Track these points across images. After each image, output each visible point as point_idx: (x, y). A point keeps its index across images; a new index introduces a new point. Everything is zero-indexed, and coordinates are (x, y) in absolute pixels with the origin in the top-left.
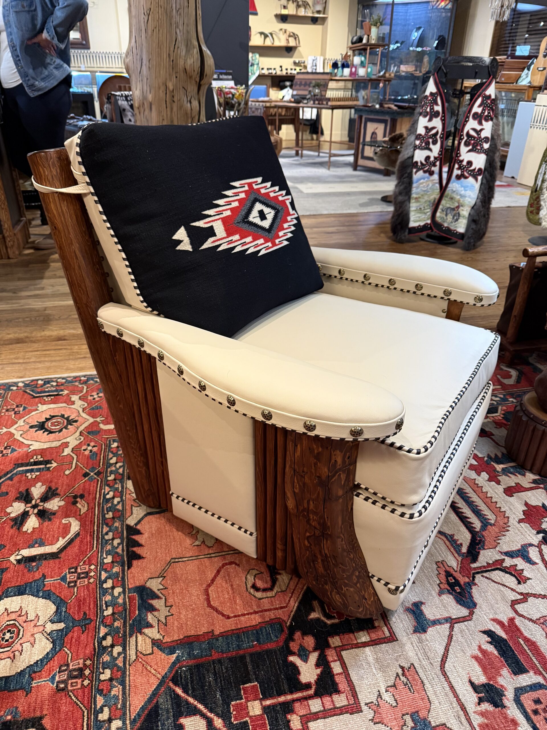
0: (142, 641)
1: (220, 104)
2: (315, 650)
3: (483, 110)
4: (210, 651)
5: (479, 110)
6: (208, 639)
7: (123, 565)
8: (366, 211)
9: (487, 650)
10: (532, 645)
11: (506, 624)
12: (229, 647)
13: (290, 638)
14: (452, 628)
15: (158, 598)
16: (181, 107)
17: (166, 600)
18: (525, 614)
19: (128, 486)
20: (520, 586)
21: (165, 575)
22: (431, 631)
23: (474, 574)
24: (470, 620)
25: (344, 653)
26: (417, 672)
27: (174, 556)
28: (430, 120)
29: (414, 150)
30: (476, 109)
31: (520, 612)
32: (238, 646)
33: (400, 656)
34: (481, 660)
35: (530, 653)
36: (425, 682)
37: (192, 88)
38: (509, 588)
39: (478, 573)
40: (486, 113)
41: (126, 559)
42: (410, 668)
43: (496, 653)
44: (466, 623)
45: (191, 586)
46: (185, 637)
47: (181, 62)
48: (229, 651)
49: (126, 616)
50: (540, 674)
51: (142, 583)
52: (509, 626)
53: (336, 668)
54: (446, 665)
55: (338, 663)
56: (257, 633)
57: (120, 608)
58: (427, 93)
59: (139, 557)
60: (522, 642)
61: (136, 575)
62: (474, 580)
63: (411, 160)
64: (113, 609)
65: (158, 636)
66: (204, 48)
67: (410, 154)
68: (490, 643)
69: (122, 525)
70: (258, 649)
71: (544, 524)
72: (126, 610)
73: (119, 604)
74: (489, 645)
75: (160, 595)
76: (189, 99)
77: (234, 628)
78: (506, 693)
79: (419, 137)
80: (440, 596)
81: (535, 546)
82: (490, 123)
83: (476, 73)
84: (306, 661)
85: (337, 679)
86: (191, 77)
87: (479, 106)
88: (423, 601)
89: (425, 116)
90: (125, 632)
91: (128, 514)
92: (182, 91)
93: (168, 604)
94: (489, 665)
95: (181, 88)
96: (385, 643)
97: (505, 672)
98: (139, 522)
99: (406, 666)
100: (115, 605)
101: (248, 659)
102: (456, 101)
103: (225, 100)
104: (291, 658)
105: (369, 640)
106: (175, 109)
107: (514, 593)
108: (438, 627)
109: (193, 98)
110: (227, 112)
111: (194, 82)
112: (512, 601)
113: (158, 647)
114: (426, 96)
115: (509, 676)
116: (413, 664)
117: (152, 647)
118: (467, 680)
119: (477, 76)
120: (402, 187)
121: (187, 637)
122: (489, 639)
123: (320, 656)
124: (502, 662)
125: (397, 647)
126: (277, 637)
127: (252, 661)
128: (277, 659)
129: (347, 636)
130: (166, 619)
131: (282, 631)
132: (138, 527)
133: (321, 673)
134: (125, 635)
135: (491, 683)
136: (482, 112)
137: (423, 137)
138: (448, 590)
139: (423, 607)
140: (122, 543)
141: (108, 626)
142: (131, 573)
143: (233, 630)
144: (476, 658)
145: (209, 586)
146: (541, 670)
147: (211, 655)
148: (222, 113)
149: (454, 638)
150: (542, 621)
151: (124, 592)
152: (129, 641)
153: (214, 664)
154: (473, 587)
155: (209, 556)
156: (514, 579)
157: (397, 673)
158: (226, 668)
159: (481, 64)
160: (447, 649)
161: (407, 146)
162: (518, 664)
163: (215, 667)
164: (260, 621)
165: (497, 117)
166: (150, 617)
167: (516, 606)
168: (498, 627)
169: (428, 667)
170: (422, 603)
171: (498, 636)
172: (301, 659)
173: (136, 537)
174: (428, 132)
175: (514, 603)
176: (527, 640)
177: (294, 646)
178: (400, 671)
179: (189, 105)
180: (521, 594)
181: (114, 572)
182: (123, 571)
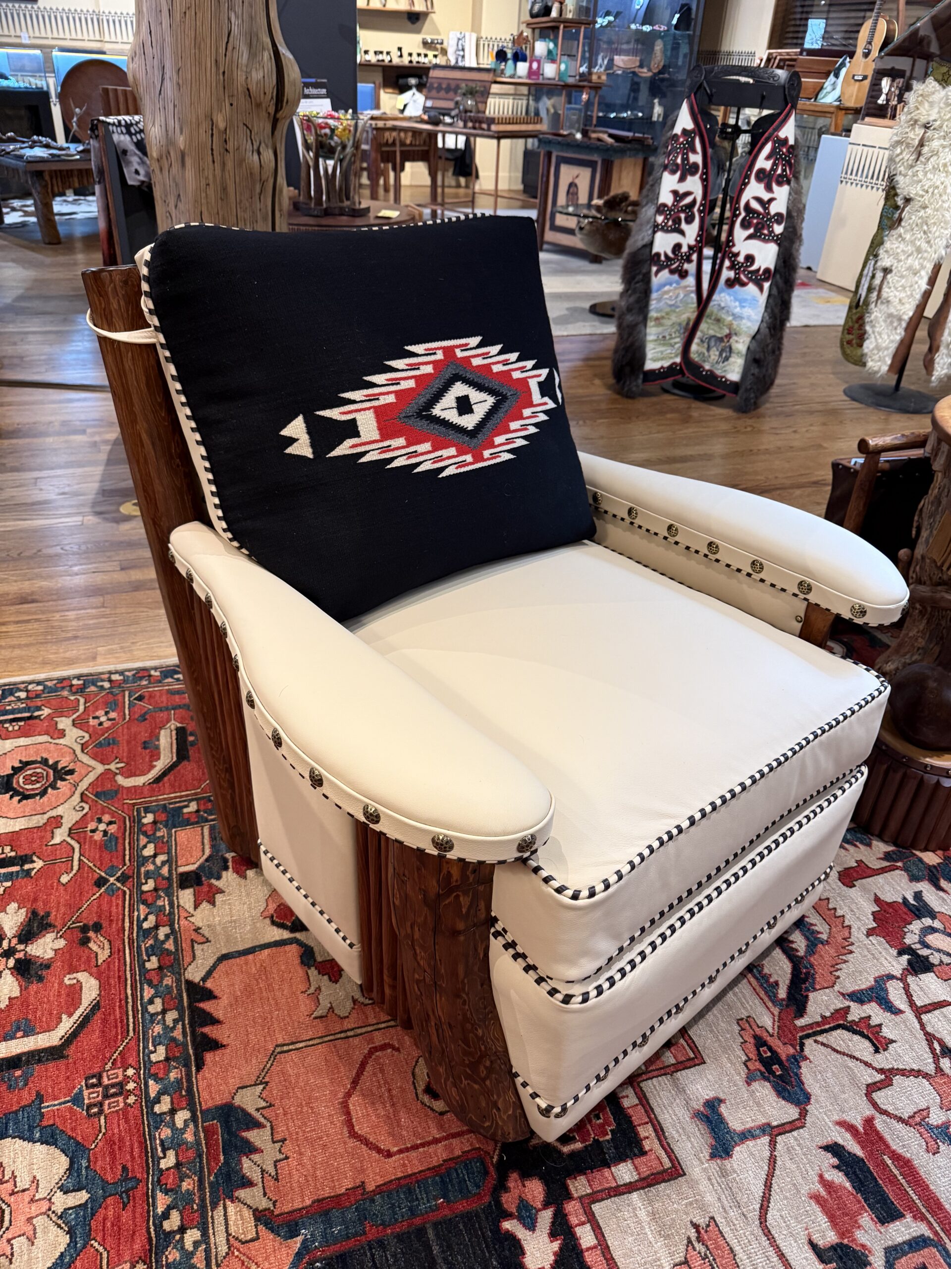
0: (236, 1214)
1: (307, 147)
2: (546, 1206)
3: (774, 164)
4: (362, 1224)
5: (768, 165)
6: (357, 1201)
7: (187, 1066)
8: (565, 333)
9: (833, 1182)
10: (905, 1164)
11: (861, 1129)
12: (395, 1213)
13: (501, 1186)
14: (773, 1144)
15: (259, 1125)
16: (241, 161)
17: (272, 1128)
18: (890, 1109)
19: (182, 903)
20: (877, 1055)
21: (267, 1079)
22: (740, 1152)
23: (802, 1038)
24: (802, 1127)
25: (596, 1208)
26: (721, 1233)
27: (280, 1041)
28: (682, 179)
29: (654, 232)
30: (763, 162)
31: (882, 1106)
32: (411, 1209)
33: (691, 1203)
34: (825, 1201)
35: (903, 1181)
36: (737, 1249)
37: (262, 126)
38: (861, 1061)
39: (808, 1036)
40: (779, 171)
41: (191, 1052)
42: (708, 1226)
43: (848, 1185)
44: (795, 1133)
45: (317, 1098)
46: (313, 1202)
47: (240, 77)
48: (396, 1220)
49: (202, 1168)
50: (923, 1218)
51: (226, 1098)
52: (866, 1133)
53: (586, 1237)
54: (769, 1216)
55: (588, 1227)
56: (442, 1181)
57: (191, 1154)
58: (678, 130)
59: (215, 1045)
60: (889, 1162)
61: (214, 1082)
62: (802, 1050)
63: (648, 250)
64: (177, 1155)
65: (264, 1204)
66: (284, 50)
67: (647, 240)
68: (837, 1167)
69: (178, 981)
70: (446, 1212)
71: (908, 935)
72: (200, 1156)
73: (186, 1143)
74: (835, 1171)
75: (262, 1120)
76: (255, 147)
77: (400, 1175)
78: (871, 1259)
79: (662, 209)
80: (749, 1084)
81: (897, 979)
82: (786, 189)
83: (763, 97)
84: (531, 1226)
85: (589, 1258)
86: (259, 105)
87: (768, 158)
88: (722, 1096)
89: (673, 172)
90: (203, 1199)
91: (187, 959)
92: (242, 131)
93: (278, 1137)
94: (839, 1209)
95: (241, 125)
96: (664, 1181)
97: (866, 1219)
98: (209, 974)
99: (702, 1221)
100: (179, 1145)
101: (431, 1234)
102: (727, 144)
103: (316, 140)
104: (507, 1225)
105: (636, 1178)
106: (230, 165)
107: (870, 1071)
108: (750, 1143)
109: (263, 145)
110: (321, 161)
111: (264, 114)
112: (868, 1086)
113: (266, 1225)
114: (676, 135)
115: (873, 1227)
116: (712, 1218)
117: (256, 1226)
118: (805, 1240)
119: (765, 103)
120: (632, 300)
121: (318, 1201)
122: (835, 1161)
123: (555, 1216)
124: (859, 1202)
125: (685, 1188)
126: (478, 1187)
127: (437, 1235)
128: (481, 1229)
129: (597, 1175)
130: (276, 1166)
131: (486, 1173)
132: (209, 984)
133: (561, 1249)
134: (203, 1206)
135: (846, 1241)
136: (772, 169)
137: (670, 210)
138: (762, 1073)
139: (723, 1109)
140: (181, 1018)
141: (172, 1190)
142: (204, 1078)
143: (399, 1179)
144: (816, 1198)
145: (348, 1095)
146: (924, 1210)
147: (365, 1233)
148: (311, 163)
149: (779, 1163)
150: (918, 1119)
151: (194, 1118)
152: (212, 1217)
153: (370, 1249)
154: (803, 1064)
155: (342, 1035)
156: (867, 1043)
157: (689, 1238)
158: (394, 1256)
159: (771, 81)
160: (768, 1186)
161: (641, 225)
162: (885, 1203)
163: (373, 1255)
164: (445, 1157)
165: (797, 178)
166: (248, 1167)
167: (874, 1095)
168: (848, 1136)
169: (739, 1223)
170: (721, 1101)
171: (849, 1153)
172: (524, 1226)
173: (207, 1006)
174: (679, 202)
175: (871, 1089)
176: (896, 1157)
177: (509, 1201)
178: (693, 1233)
179: (256, 157)
180: (881, 1071)
181: (172, 1079)
182: (189, 1075)
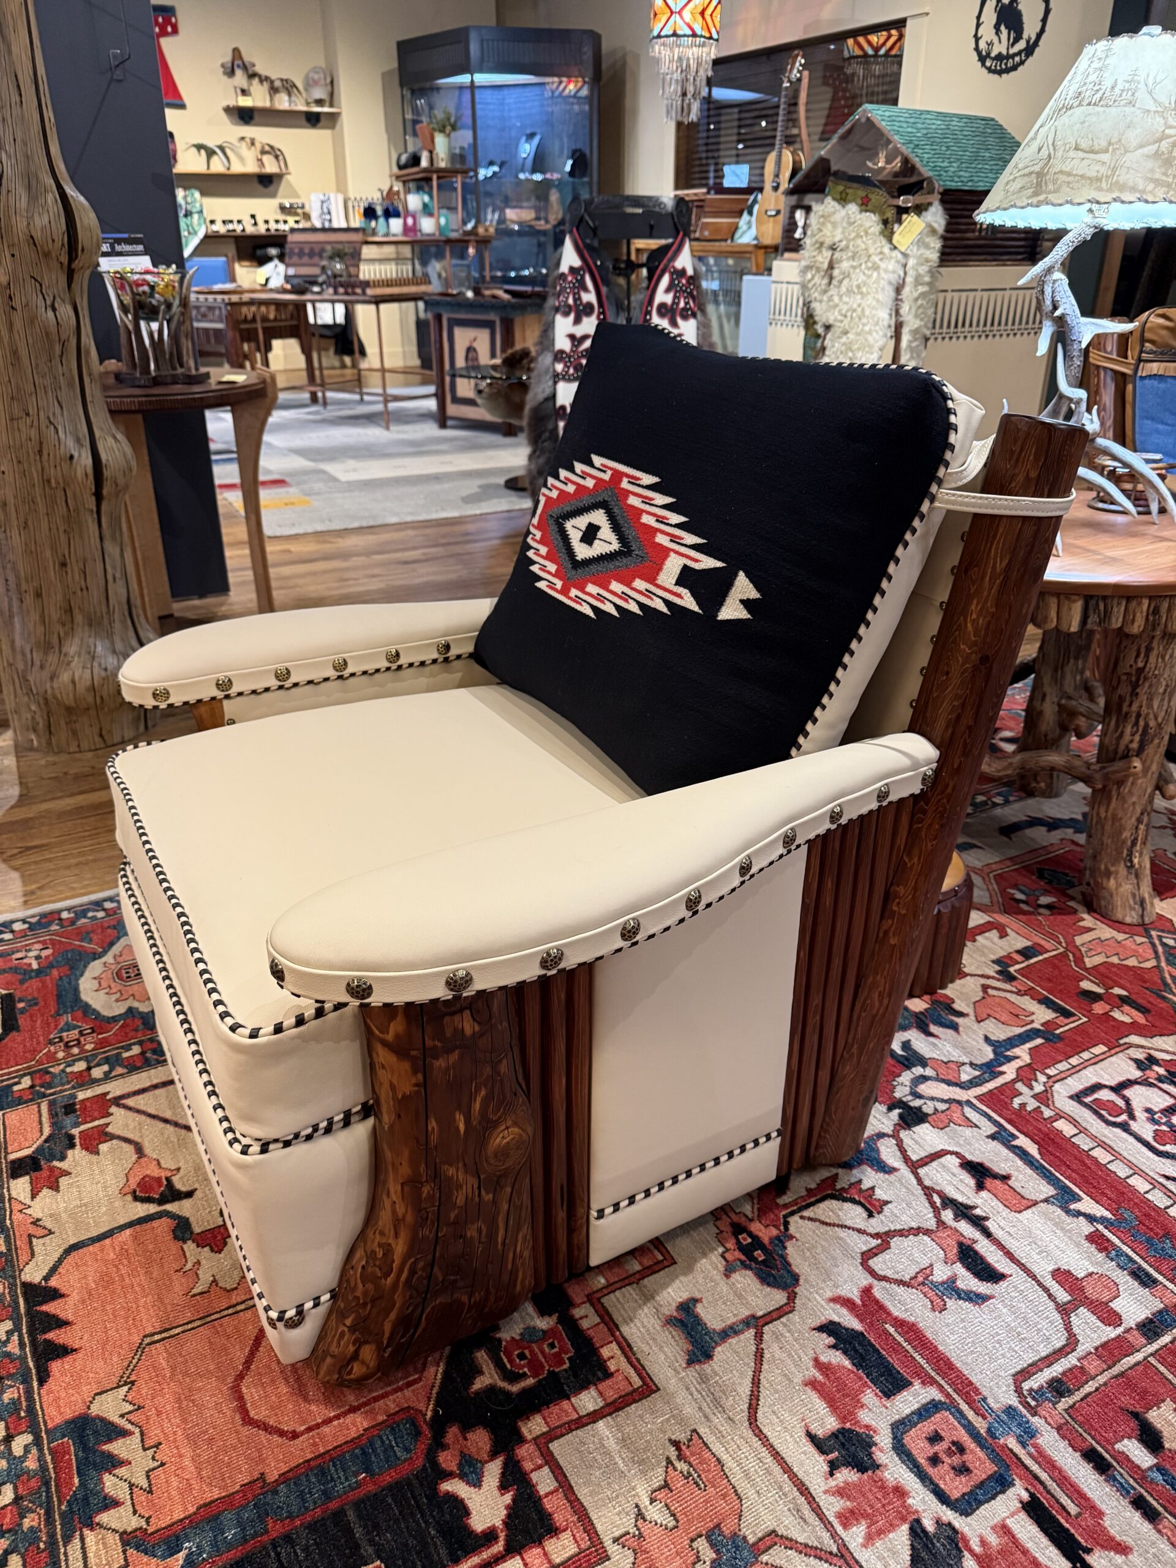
0: (97, 1543)
1: (124, 309)
2: (493, 1455)
3: (675, 297)
4: (262, 1521)
5: (668, 299)
6: (255, 1497)
7: (26, 1380)
8: (478, 512)
9: (830, 1363)
10: (909, 1329)
11: (858, 1301)
12: (304, 1501)
13: (439, 1443)
14: (759, 1337)
15: (124, 1433)
16: (32, 320)
17: (142, 1434)
18: (889, 1273)
19: (14, 1194)
20: (873, 1221)
21: (133, 1378)
22: (721, 1352)
23: (785, 1217)
24: (791, 1312)
25: (555, 1447)
26: (706, 1444)
27: (149, 1330)
28: (577, 321)
29: (555, 383)
30: (662, 296)
31: (881, 1273)
32: (324, 1492)
33: (668, 1420)
34: (823, 1385)
35: (909, 1348)
36: (724, 1457)
37: (55, 279)
38: (854, 1229)
39: (792, 1213)
40: (682, 305)
41: (31, 1364)
42: (690, 1440)
43: (847, 1363)
44: (784, 1320)
45: (199, 1389)
46: (198, 1509)
47: (20, 224)
48: (306, 1509)
49: (49, 1498)
50: (933, 1382)
51: (79, 1409)
52: (864, 1305)
53: (543, 1481)
54: (760, 1414)
55: (546, 1470)
56: (364, 1453)
57: (33, 1483)
58: (564, 268)
59: (64, 1351)
60: (892, 1330)
61: (63, 1394)
62: (787, 1229)
63: (551, 404)
64: (16, 1488)
65: (135, 1523)
66: (71, 191)
67: (548, 392)
68: (834, 1347)
69: (12, 1287)
70: (371, 1488)
71: (898, 1088)
72: (47, 1484)
73: (28, 1472)
74: (832, 1352)
75: (129, 1427)
76: (49, 303)
77: (309, 1456)
78: (877, 1439)
79: (559, 356)
80: (727, 1276)
81: (889, 1136)
82: (692, 323)
83: (652, 227)
84: (477, 1484)
85: (548, 1505)
86: (47, 255)
87: (667, 291)
88: (698, 1295)
89: (566, 314)
90: (52, 1536)
91: (24, 1257)
92: (30, 285)
93: (149, 1443)
94: (839, 1391)
95: (28, 277)
96: (635, 1401)
97: (870, 1397)
98: (53, 1270)
99: (682, 1437)
100: (18, 1477)
101: (351, 1515)
102: (622, 281)
103: (133, 299)
104: (447, 1486)
105: (601, 1404)
106: (18, 324)
107: (864, 1238)
108: (733, 1341)
109: (58, 300)
110: (143, 324)
111: (54, 264)
112: (863, 1254)
113: (137, 1548)
114: (563, 274)
115: (878, 1403)
116: (695, 1431)
117: (124, 1552)
118: (803, 1434)
119: (655, 232)
120: (542, 461)
121: (205, 1505)
122: (831, 1340)
123: (505, 1466)
124: (861, 1378)
125: (660, 1405)
126: (407, 1450)
127: (360, 1517)
128: (414, 1497)
129: (554, 1409)
130: (148, 1477)
131: (417, 1433)
132: (53, 1283)
133: (514, 1500)
134: (52, 1543)
135: (848, 1425)
136: (673, 303)
137: (569, 357)
138: (742, 1262)
139: (699, 1309)
140: (17, 1328)
141: (9, 1531)
142: (50, 1392)
143: (308, 1461)
144: (812, 1384)
145: (241, 1377)
146: (933, 1374)
147: (267, 1532)
148: (131, 327)
149: (767, 1355)
150: (920, 1279)
151: (37, 1442)
152: (66, 1554)
153: (275, 1547)
154: (788, 1244)
155: (230, 1311)
156: (859, 1210)
157: (668, 1458)
158: (306, 1549)
159: (657, 209)
160: (756, 1383)
161: (539, 375)
162: (890, 1374)
163: (278, 1554)
164: (366, 1425)
165: (703, 311)
166: (111, 1484)
167: (871, 1262)
168: (844, 1311)
169: (725, 1428)
170: (695, 1301)
171: (847, 1329)
172: (468, 1483)
173: (50, 1308)
174: (577, 346)
175: (867, 1256)
176: (899, 1324)
177: (448, 1460)
178: (672, 1453)
179: (50, 313)
180: (877, 1236)
181: (6, 1401)
182: (29, 1393)
